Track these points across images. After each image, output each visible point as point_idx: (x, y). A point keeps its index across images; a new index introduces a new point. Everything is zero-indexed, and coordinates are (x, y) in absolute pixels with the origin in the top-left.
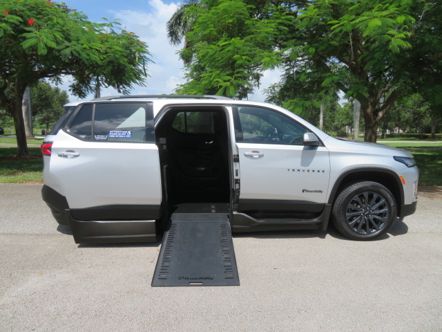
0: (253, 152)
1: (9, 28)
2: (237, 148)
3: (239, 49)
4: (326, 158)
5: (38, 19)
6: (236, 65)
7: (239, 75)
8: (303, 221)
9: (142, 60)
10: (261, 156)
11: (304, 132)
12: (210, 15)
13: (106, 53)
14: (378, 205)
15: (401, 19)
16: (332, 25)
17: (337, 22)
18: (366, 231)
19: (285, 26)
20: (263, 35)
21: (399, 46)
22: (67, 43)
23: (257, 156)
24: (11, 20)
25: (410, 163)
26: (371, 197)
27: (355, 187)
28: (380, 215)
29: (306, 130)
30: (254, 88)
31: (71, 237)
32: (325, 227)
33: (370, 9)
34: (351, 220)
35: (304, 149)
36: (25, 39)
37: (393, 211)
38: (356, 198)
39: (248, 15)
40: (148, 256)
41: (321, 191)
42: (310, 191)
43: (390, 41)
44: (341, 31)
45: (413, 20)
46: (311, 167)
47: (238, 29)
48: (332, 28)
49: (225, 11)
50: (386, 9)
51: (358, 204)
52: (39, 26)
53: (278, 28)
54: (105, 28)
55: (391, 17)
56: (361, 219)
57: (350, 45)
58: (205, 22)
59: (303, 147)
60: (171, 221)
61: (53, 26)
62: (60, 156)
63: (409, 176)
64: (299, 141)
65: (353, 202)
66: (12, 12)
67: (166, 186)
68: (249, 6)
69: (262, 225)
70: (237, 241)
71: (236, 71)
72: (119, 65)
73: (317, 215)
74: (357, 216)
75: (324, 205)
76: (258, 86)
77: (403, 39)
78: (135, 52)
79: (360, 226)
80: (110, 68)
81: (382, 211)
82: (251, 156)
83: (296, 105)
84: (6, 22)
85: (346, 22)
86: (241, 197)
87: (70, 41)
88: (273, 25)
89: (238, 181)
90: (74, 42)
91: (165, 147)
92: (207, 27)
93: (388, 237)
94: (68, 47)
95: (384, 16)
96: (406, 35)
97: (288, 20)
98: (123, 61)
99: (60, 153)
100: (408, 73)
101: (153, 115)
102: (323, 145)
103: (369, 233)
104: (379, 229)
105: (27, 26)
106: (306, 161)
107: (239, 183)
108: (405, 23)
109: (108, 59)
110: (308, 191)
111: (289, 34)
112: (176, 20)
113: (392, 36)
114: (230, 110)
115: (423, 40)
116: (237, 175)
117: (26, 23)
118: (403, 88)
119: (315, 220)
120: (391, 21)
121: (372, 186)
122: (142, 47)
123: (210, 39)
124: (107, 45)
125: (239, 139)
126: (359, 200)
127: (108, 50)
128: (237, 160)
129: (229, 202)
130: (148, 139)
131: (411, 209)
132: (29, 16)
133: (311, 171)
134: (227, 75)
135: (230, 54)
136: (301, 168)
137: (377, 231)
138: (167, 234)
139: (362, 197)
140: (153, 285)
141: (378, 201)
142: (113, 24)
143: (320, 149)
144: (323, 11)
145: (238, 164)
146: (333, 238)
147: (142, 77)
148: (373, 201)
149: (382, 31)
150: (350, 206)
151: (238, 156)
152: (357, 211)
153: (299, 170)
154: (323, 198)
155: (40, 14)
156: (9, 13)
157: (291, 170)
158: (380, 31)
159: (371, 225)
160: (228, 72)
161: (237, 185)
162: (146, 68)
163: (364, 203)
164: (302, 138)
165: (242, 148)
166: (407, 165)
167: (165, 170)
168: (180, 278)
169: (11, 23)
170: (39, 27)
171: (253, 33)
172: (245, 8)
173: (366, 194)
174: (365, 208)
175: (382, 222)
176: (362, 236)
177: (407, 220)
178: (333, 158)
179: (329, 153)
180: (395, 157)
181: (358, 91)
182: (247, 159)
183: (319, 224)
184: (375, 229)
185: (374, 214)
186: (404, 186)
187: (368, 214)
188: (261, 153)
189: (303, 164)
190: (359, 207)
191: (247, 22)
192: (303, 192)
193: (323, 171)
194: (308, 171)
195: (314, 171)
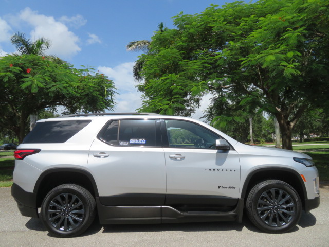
0: (176, 155)
1: (12, 75)
3: (175, 81)
4: (236, 160)
5: (34, 68)
6: (173, 93)
7: (175, 100)
8: (221, 214)
9: (110, 93)
10: (183, 158)
12: (154, 59)
13: (83, 89)
14: (284, 200)
15: (290, 54)
16: (242, 61)
17: (245, 59)
18: (277, 224)
19: (209, 64)
20: (191, 71)
21: (292, 74)
22: (53, 84)
23: (180, 158)
24: (14, 70)
25: (308, 164)
26: (277, 193)
27: (262, 185)
28: (287, 209)
30: (195, 109)
32: (240, 220)
33: (266, 49)
34: (262, 213)
35: (218, 152)
36: (23, 82)
37: (298, 205)
38: (264, 194)
39: (181, 58)
42: (225, 188)
43: (284, 70)
44: (249, 65)
45: (300, 54)
46: (224, 166)
47: (175, 68)
48: (241, 63)
49: (164, 56)
50: (279, 47)
51: (267, 199)
52: (35, 73)
53: (203, 66)
54: (84, 72)
55: (282, 53)
56: (271, 212)
57: (259, 75)
58: (151, 65)
59: (217, 150)
61: (45, 72)
63: (309, 175)
64: (213, 147)
65: (263, 198)
66: (15, 65)
68: (182, 52)
69: (186, 217)
71: (173, 97)
72: (93, 96)
73: (232, 208)
74: (268, 210)
75: (237, 200)
76: (199, 108)
77: (293, 68)
78: (104, 88)
79: (271, 219)
80: (86, 99)
81: (288, 206)
82: (175, 159)
83: (221, 121)
84: (10, 71)
85: (254, 58)
87: (55, 81)
88: (199, 64)
90: (58, 83)
92: (152, 68)
93: (297, 229)
94: (53, 86)
95: (278, 53)
96: (295, 66)
97: (210, 60)
98: (96, 94)
102: (234, 149)
103: (280, 225)
104: (288, 222)
105: (26, 74)
106: (220, 161)
108: (294, 56)
109: (84, 93)
110: (223, 187)
111: (212, 70)
112: (139, 65)
113: (285, 66)
115: (311, 68)
117: (25, 72)
119: (231, 213)
120: (282, 56)
122: (110, 84)
124: (84, 83)
126: (267, 196)
127: (85, 87)
131: (315, 203)
132: (27, 67)
133: (224, 170)
134: (168, 100)
135: (168, 85)
136: (217, 168)
137: (286, 223)
139: (269, 193)
141: (284, 196)
142: (89, 70)
143: (231, 152)
144: (234, 52)
146: (249, 231)
147: (112, 104)
148: (280, 197)
149: (277, 62)
150: (260, 201)
152: (268, 206)
153: (214, 170)
154: (236, 194)
155: (36, 65)
156: (13, 66)
157: (208, 170)
158: (274, 64)
159: (279, 218)
160: (168, 98)
162: (113, 98)
163: (272, 199)
164: (215, 144)
165: (168, 152)
166: (306, 165)
169: (14, 72)
170: (34, 74)
171: (185, 70)
172: (178, 54)
173: (273, 191)
174: (274, 203)
175: (290, 216)
176: (275, 229)
177: (313, 212)
178: (242, 159)
179: (239, 156)
180: (294, 159)
182: (172, 161)
183: (236, 216)
184: (284, 222)
185: (282, 208)
186: (305, 182)
187: (277, 208)
188: (183, 156)
189: (217, 164)
190: (268, 202)
191: (180, 63)
192: (219, 188)
193: (235, 171)
194: (222, 170)
195: (226, 170)
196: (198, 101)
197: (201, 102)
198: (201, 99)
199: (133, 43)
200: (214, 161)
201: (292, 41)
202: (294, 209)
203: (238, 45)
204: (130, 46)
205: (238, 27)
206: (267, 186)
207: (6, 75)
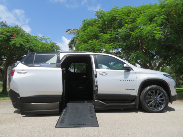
0: (103, 72)
1: (5, 37)
2: (96, 71)
3: (96, 44)
4: (135, 75)
5: (17, 35)
6: (95, 50)
8: (127, 104)
10: (106, 74)
11: (124, 64)
13: (43, 49)
14: (160, 96)
15: (158, 28)
17: (133, 32)
18: (156, 108)
20: (105, 39)
21: (159, 37)
23: (105, 74)
26: (156, 92)
27: (148, 88)
28: (162, 100)
32: (137, 107)
34: (148, 103)
36: (11, 41)
37: (167, 98)
38: (149, 92)
39: (99, 32)
41: (134, 90)
42: (129, 90)
43: (155, 35)
44: (135, 36)
45: (163, 28)
46: (128, 79)
47: (96, 37)
49: (90, 31)
53: (111, 37)
54: (44, 40)
56: (153, 102)
59: (124, 71)
61: (23, 37)
62: (18, 73)
67: (65, 89)
68: (100, 29)
71: (95, 52)
73: (133, 101)
74: (151, 101)
75: (135, 96)
79: (153, 106)
82: (102, 74)
86: (99, 92)
87: (29, 43)
89: (97, 86)
91: (65, 72)
92: (83, 37)
94: (28, 45)
100: (164, 50)
102: (133, 70)
103: (158, 109)
106: (126, 76)
107: (97, 87)
114: (92, 57)
116: (96, 83)
117: (12, 36)
119: (133, 103)
121: (157, 87)
125: (97, 67)
128: (96, 76)
130: (57, 67)
133: (128, 81)
135: (93, 45)
136: (124, 79)
137: (161, 108)
139: (152, 92)
140: (56, 127)
141: (159, 94)
143: (131, 71)
145: (96, 78)
148: (157, 94)
151: (96, 75)
152: (151, 99)
153: (123, 80)
154: (135, 93)
155: (18, 33)
156: (6, 32)
157: (120, 80)
159: (158, 105)
161: (96, 88)
163: (153, 95)
166: (170, 78)
167: (64, 82)
169: (6, 35)
170: (17, 38)
172: (98, 30)
173: (154, 91)
174: (154, 97)
175: (163, 104)
176: (155, 111)
178: (137, 75)
179: (136, 73)
180: (164, 75)
182: (101, 76)
183: (135, 105)
184: (160, 107)
185: (159, 100)
186: (170, 87)
187: (156, 100)
188: (106, 73)
189: (125, 78)
190: (151, 97)
192: (126, 90)
193: (134, 81)
194: (127, 80)
195: (130, 80)
200: (123, 76)
203: (129, 26)
204: (67, 31)
205: (129, 18)
206: (151, 88)
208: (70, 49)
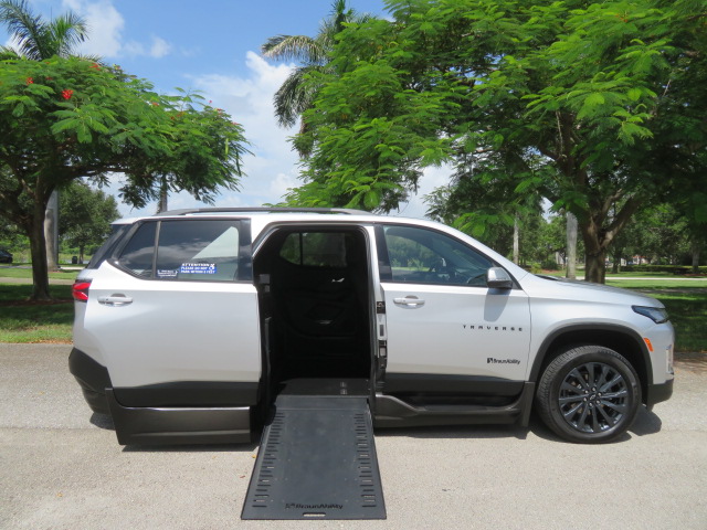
0: (408, 297)
1: (33, 104)
2: (383, 291)
3: (386, 135)
4: (525, 308)
5: (77, 89)
6: (380, 160)
7: (385, 174)
8: (490, 410)
9: (236, 151)
10: (420, 304)
11: (489, 267)
12: (340, 84)
13: (179, 140)
14: (610, 384)
15: (635, 94)
16: (528, 101)
17: (535, 96)
18: (592, 427)
19: (457, 101)
20: (422, 114)
21: (634, 135)
22: (120, 126)
23: (414, 305)
24: (37, 92)
25: (659, 317)
26: (598, 370)
27: (572, 355)
28: (614, 400)
29: (491, 263)
30: (408, 193)
31: (113, 434)
32: (525, 420)
33: (587, 78)
34: (567, 408)
35: (489, 293)
36: (55, 119)
37: (635, 394)
38: (574, 372)
39: (400, 84)
40: (237, 466)
42: (500, 361)
43: (619, 126)
44: (543, 110)
45: (654, 95)
46: (500, 322)
47: (384, 105)
48: (528, 105)
49: (364, 79)
50: (611, 78)
51: (578, 383)
52: (79, 100)
53: (445, 105)
54: (180, 102)
55: (619, 91)
56: (583, 407)
57: (558, 130)
58: (333, 95)
59: (487, 290)
60: (275, 407)
61: (101, 100)
62: (102, 302)
63: (658, 337)
64: (481, 280)
65: (570, 379)
66: (39, 80)
67: (268, 352)
68: (401, 72)
69: (422, 416)
70: (382, 443)
71: (380, 168)
72: (199, 158)
73: (512, 399)
74: (578, 402)
75: (523, 384)
76: (415, 190)
77: (639, 124)
78: (224, 140)
79: (583, 418)
80: (184, 163)
81: (616, 395)
82: (404, 304)
83: (475, 221)
84: (29, 94)
85: (550, 97)
86: (389, 369)
87: (124, 122)
88: (437, 99)
89: (383, 344)
90: (131, 124)
91: (268, 289)
92: (336, 103)
93: (629, 437)
94: (122, 131)
95: (609, 90)
96: (643, 118)
97: (460, 92)
98: (205, 152)
99: (101, 298)
101: (250, 238)
102: (519, 288)
103: (598, 430)
104: (614, 425)
105: (60, 101)
106: (492, 312)
107: (386, 347)
108: (641, 100)
109: (181, 149)
110: (496, 361)
111: (463, 113)
112: (288, 90)
113: (622, 118)
114: (371, 231)
115: (671, 125)
116: (382, 334)
117: (59, 96)
118: (643, 195)
119: (509, 408)
120: (619, 97)
121: (601, 353)
122: (234, 131)
123: (341, 120)
124: (182, 128)
125: (386, 277)
126: (579, 376)
127: (183, 136)
128: (382, 310)
129: (368, 377)
130: (241, 276)
131: (665, 392)
132: (64, 86)
133: (500, 328)
134: (367, 175)
135: (370, 142)
136: (485, 323)
137: (611, 427)
138: (269, 430)
139: (583, 370)
140: (243, 518)
141: (610, 377)
142: (192, 98)
143: (514, 293)
144: (513, 80)
145: (383, 316)
146: (539, 439)
147: (234, 176)
148: (602, 378)
149: (607, 111)
150: (565, 386)
151: (384, 303)
152: (578, 394)
153: (481, 327)
154: (521, 373)
155: (80, 82)
156: (33, 82)
157: (468, 327)
158: (603, 111)
159: (599, 417)
160: (368, 171)
161: (382, 350)
162: (240, 162)
163: (587, 381)
164: (486, 276)
165: (389, 291)
166: (654, 320)
167: (266, 325)
168: (287, 506)
169: (36, 96)
170: (79, 103)
171: (407, 112)
172: (394, 75)
173: (590, 367)
174: (590, 390)
175: (618, 413)
176: (587, 436)
177: (659, 409)
178: (535, 308)
179: (529, 300)
180: (634, 308)
181: (571, 200)
182: (400, 309)
183: (516, 415)
184: (606, 424)
185: (605, 399)
186: (650, 353)
187: (595, 399)
188: (420, 300)
189: (487, 317)
190: (579, 387)
191: (397, 95)
192: (488, 361)
193: (520, 329)
194: (496, 328)
195: (504, 328)
196: (414, 177)
197: (420, 178)
198: (421, 174)
199: (275, 42)
200: (481, 311)
201: (641, 67)
202: (626, 401)
203: (521, 64)
204: (268, 47)
205: (524, 26)
206: (581, 358)
207: (18, 102)
208: (281, 120)
